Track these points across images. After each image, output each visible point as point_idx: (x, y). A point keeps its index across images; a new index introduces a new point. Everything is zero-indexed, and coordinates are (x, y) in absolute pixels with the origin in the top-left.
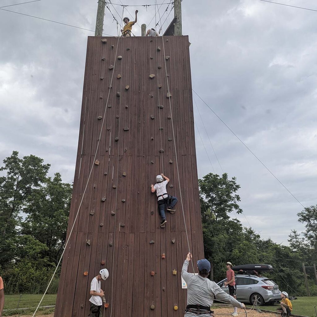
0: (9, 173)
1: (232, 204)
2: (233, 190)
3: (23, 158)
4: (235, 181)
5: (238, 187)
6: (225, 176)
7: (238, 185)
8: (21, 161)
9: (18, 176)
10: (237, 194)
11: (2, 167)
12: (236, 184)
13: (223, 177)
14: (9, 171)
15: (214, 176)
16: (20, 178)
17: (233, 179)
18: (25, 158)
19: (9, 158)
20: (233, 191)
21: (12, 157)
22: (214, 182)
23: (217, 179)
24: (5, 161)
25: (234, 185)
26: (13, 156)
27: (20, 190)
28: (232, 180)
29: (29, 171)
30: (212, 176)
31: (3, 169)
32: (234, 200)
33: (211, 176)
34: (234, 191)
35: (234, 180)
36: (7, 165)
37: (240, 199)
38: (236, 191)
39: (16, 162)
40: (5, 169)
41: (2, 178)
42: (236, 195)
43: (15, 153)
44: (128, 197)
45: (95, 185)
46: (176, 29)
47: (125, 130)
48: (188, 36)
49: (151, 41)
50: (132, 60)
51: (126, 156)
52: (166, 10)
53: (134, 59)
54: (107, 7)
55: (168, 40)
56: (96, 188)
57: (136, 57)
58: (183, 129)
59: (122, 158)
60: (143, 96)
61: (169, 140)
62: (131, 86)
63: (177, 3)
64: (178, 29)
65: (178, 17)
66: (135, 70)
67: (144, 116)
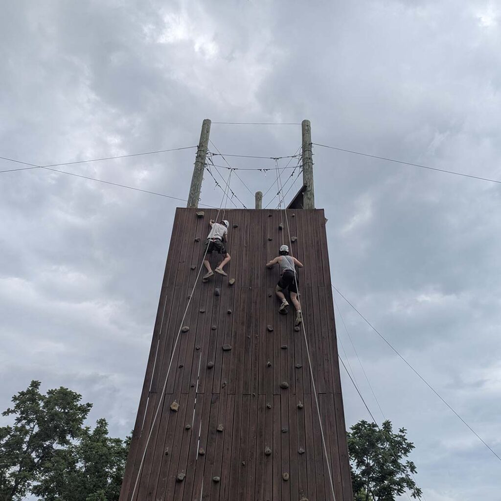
0: (19, 420)
1: (402, 480)
2: (403, 451)
3: (47, 393)
4: (404, 436)
5: (410, 446)
6: (387, 425)
7: (410, 443)
8: (42, 398)
9: (32, 426)
10: (410, 459)
11: (9, 410)
12: (406, 441)
13: (384, 428)
14: (19, 416)
15: (369, 425)
16: (36, 429)
17: (401, 431)
18: (50, 392)
19: (22, 394)
20: (402, 453)
21: (28, 391)
22: (370, 436)
23: (374, 431)
24: (15, 399)
25: (403, 443)
26: (30, 388)
27: (32, 452)
28: (401, 434)
29: (54, 416)
30: (367, 426)
31: (11, 412)
32: (405, 472)
33: (364, 426)
34: (405, 453)
35: (403, 432)
36: (18, 406)
37: (415, 470)
38: (408, 454)
39: (33, 400)
40: (13, 412)
41: (5, 429)
42: (408, 463)
43: (35, 384)
44: (226, 472)
45: (167, 448)
46: (305, 200)
47: (224, 348)
48: (323, 209)
49: (270, 216)
50: (241, 242)
51: (224, 396)
52: (292, 175)
53: (245, 240)
54: (208, 170)
55: (294, 215)
56: (170, 453)
57: (246, 237)
58: (319, 348)
59: (217, 398)
60: (255, 295)
61: (297, 368)
62: (238, 280)
63: (307, 167)
64: (309, 201)
65: (308, 184)
66: (244, 256)
67: (256, 326)
